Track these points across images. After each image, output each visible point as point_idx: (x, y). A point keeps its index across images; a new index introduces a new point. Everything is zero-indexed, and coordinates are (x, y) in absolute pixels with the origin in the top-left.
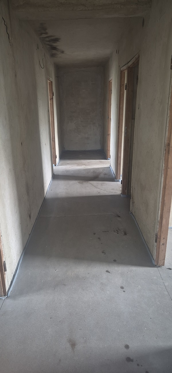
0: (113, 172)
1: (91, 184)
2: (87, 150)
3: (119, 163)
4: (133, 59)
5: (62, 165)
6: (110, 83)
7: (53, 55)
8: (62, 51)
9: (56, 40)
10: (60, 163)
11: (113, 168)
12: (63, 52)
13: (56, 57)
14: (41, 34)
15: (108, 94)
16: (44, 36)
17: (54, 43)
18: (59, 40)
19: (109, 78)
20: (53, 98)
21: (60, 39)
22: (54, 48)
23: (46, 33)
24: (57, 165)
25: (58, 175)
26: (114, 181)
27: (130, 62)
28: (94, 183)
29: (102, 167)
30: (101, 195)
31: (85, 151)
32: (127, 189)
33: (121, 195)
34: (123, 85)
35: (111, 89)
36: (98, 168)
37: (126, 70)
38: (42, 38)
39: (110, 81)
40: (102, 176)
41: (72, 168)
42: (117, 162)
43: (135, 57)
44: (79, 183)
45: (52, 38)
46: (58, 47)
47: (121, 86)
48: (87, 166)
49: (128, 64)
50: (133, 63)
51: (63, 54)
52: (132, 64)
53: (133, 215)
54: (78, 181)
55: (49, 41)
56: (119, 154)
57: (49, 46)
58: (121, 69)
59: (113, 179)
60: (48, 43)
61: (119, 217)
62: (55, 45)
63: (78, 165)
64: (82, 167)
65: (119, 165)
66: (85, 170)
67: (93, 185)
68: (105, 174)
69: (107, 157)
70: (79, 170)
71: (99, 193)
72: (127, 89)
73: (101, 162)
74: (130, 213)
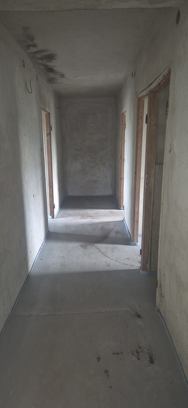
0: (128, 230)
1: (98, 249)
2: (95, 195)
3: (136, 220)
4: (158, 79)
5: (61, 217)
6: (123, 116)
7: (51, 81)
8: (62, 74)
9: (51, 57)
10: (60, 214)
11: (128, 223)
12: (62, 76)
13: (55, 83)
14: (29, 46)
15: (121, 129)
16: (33, 50)
17: (49, 62)
18: (55, 58)
19: (122, 110)
20: (50, 134)
21: (56, 56)
22: (50, 70)
23: (35, 46)
24: (55, 217)
25: (55, 233)
26: (130, 245)
27: (152, 84)
28: (103, 247)
29: (113, 220)
30: (112, 269)
31: (92, 197)
32: (149, 262)
33: (141, 271)
34: (141, 117)
35: (125, 123)
36: (108, 223)
37: (146, 95)
38: (31, 53)
39: (123, 114)
40: (113, 234)
41: (74, 221)
42: (134, 219)
43: (163, 74)
44: (81, 246)
45: (45, 54)
46: (55, 69)
47: (138, 119)
48: (94, 219)
49: (150, 87)
50: (159, 84)
51: (63, 78)
52: (156, 86)
53: (162, 315)
54: (81, 244)
55: (41, 59)
56: (136, 208)
57: (42, 67)
58: (139, 96)
59: (128, 241)
60: (40, 61)
61: (139, 316)
62: (50, 66)
63: (83, 216)
64: (88, 220)
65: (135, 223)
66: (91, 225)
67: (101, 252)
68: (117, 232)
69: (120, 205)
70: (83, 225)
71: (108, 265)
72: (148, 123)
73: (112, 213)
74: (156, 310)
